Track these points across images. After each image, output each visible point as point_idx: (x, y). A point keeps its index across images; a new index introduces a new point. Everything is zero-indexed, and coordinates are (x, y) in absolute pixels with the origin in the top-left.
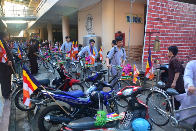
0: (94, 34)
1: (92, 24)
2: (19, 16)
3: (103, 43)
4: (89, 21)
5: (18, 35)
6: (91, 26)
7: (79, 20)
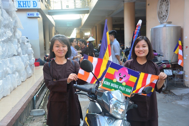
0: (170, 23)
1: (168, 8)
2: (67, 8)
3: (186, 37)
4: (164, 3)
5: (69, 36)
6: (167, 11)
7: (149, 5)
